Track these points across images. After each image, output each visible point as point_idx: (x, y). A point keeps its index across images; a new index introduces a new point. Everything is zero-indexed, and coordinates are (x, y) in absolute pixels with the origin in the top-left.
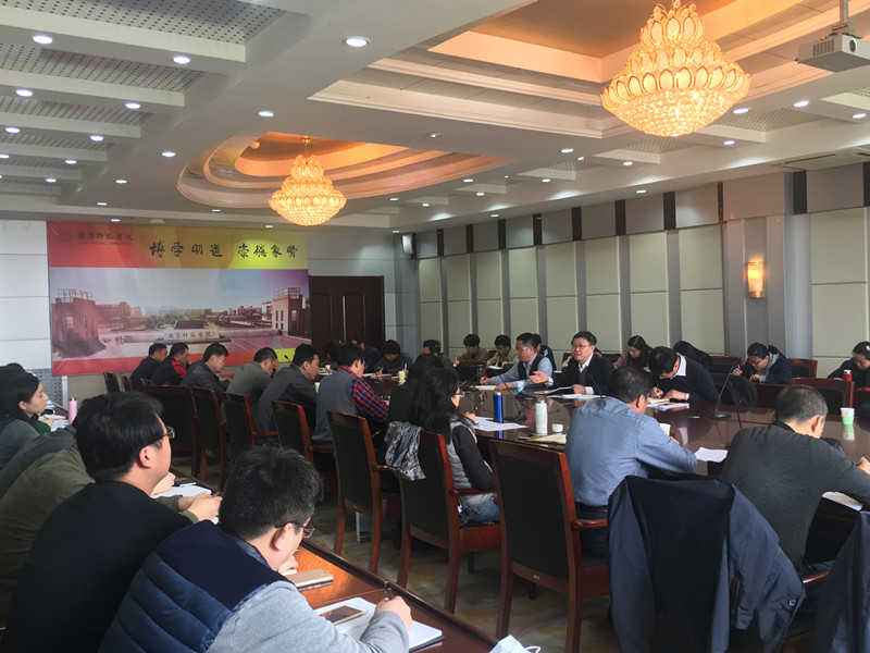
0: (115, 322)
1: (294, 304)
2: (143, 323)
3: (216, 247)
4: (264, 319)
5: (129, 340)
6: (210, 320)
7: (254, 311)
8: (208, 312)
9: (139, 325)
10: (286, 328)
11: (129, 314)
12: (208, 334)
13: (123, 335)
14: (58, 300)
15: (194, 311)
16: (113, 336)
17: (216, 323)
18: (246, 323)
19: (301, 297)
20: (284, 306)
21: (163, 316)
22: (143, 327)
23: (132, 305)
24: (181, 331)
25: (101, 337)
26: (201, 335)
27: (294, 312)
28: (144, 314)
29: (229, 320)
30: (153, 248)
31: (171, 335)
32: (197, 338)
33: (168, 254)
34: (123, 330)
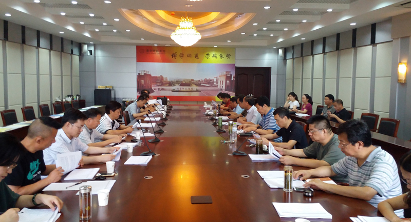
0: (158, 82)
1: (228, 78)
2: (168, 83)
3: (197, 55)
4: (215, 84)
5: (163, 89)
6: (193, 83)
7: (211, 80)
8: (192, 80)
9: (166, 84)
10: (224, 88)
11: (163, 80)
12: (192, 89)
13: (160, 87)
14: (139, 74)
15: (187, 80)
16: (157, 88)
17: (195, 85)
18: (207, 85)
19: (231, 75)
20: (224, 79)
21: (175, 81)
22: (168, 85)
23: (164, 76)
24: (182, 87)
25: (153, 88)
26: (189, 89)
27: (228, 81)
28: (168, 80)
29: (200, 83)
30: (172, 55)
31: (178, 89)
32: (188, 90)
33: (178, 58)
34: (161, 86)
